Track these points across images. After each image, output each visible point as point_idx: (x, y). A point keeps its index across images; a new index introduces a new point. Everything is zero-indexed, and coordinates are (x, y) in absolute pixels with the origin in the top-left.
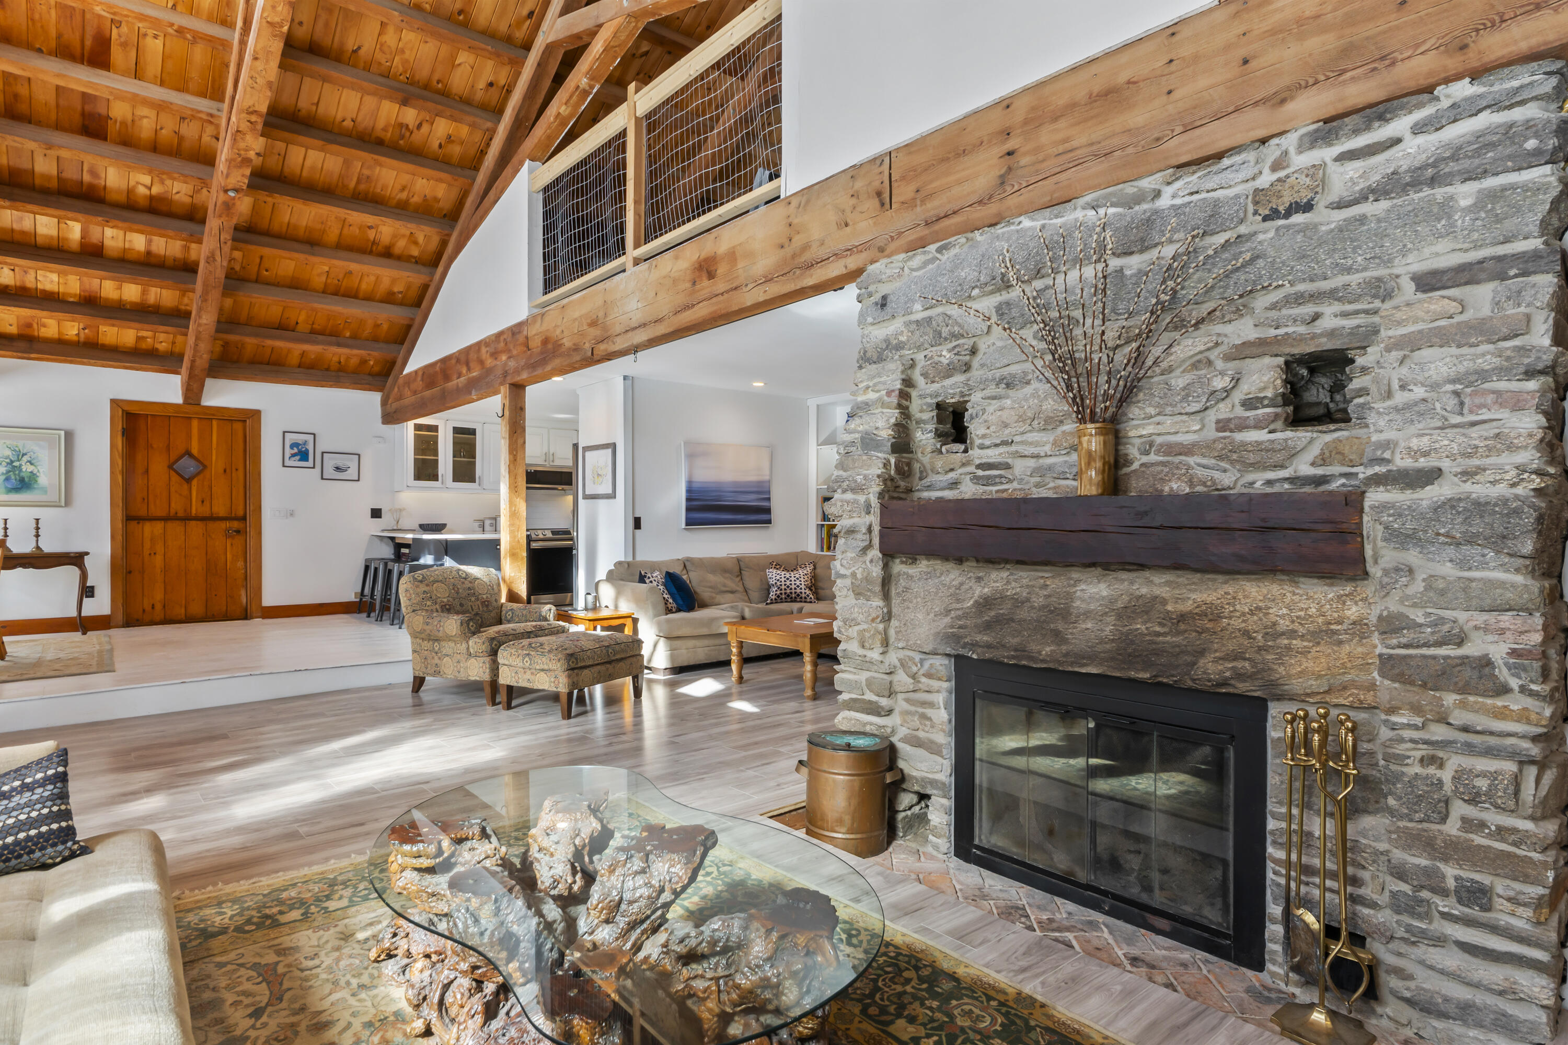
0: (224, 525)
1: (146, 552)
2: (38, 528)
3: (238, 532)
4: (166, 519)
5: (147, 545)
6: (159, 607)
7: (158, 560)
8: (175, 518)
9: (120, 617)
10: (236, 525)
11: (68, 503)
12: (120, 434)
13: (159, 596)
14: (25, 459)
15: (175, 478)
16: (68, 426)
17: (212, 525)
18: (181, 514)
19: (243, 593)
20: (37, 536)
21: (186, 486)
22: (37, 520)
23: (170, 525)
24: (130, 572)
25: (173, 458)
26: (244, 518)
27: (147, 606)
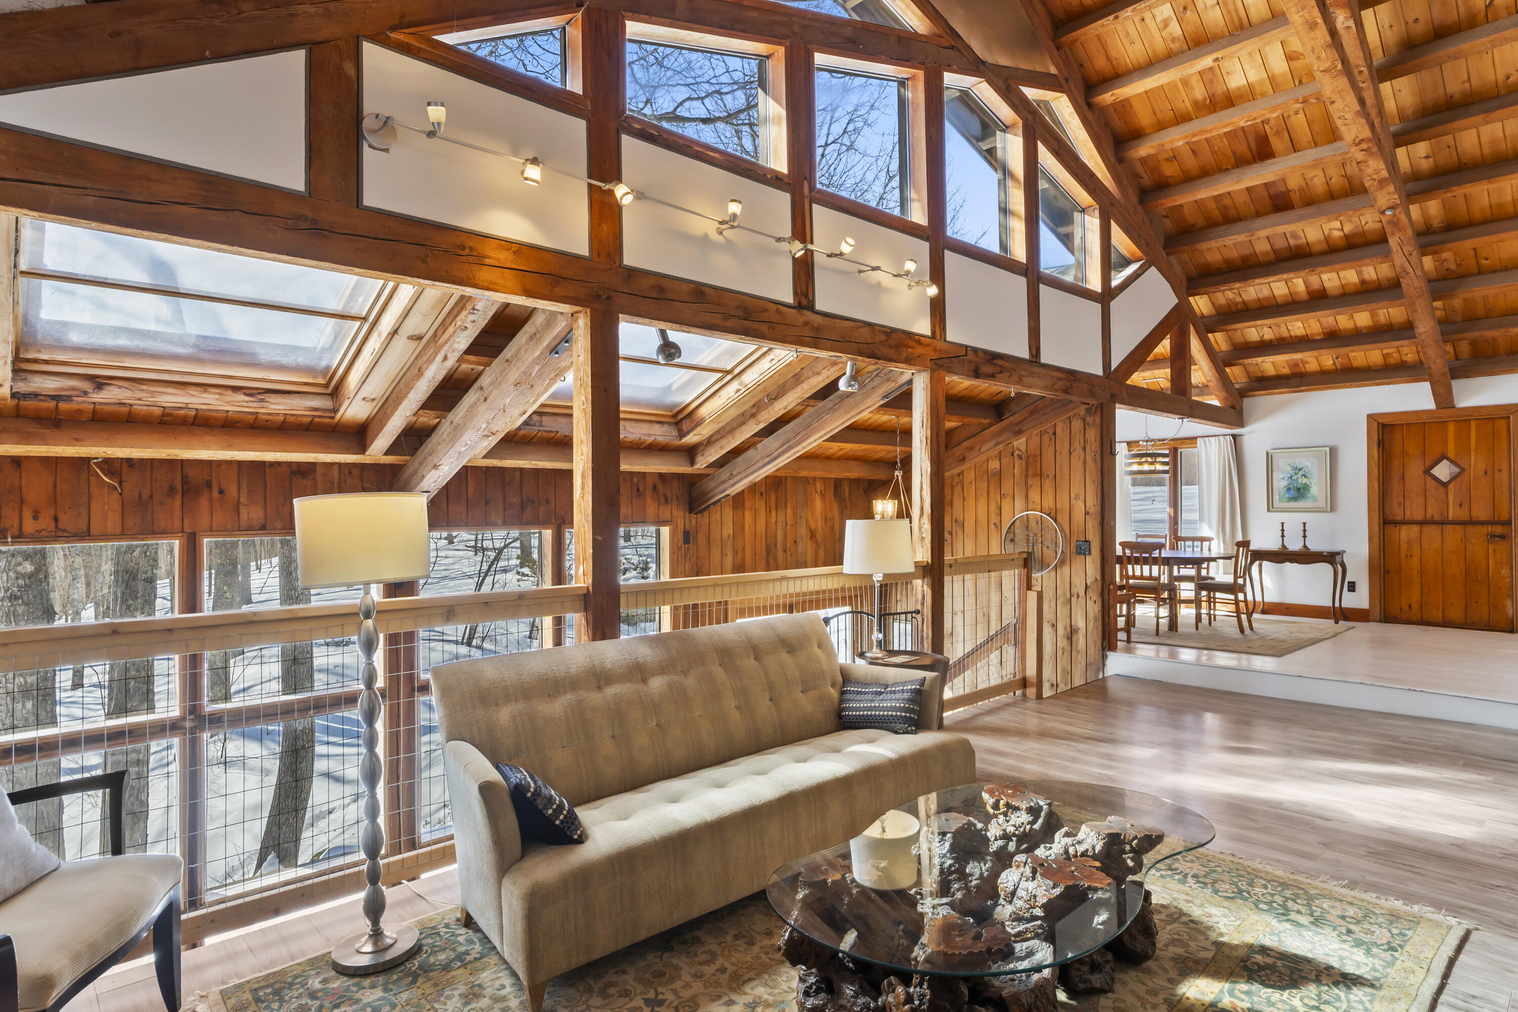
0: (1485, 529)
1: (1403, 555)
2: (1305, 531)
3: (1502, 537)
4: (1422, 523)
5: (1404, 547)
6: (1415, 607)
7: (1415, 562)
8: (1432, 522)
9: (1377, 613)
10: (1499, 530)
11: (1333, 508)
12: (1376, 445)
13: (1416, 596)
14: (1301, 473)
15: (1431, 483)
16: (1331, 443)
17: (1471, 529)
18: (1437, 517)
19: (1508, 603)
20: (1305, 537)
21: (1442, 490)
22: (1304, 524)
23: (1426, 529)
24: (1388, 572)
25: (1428, 464)
26: (1509, 523)
27: (1405, 607)
